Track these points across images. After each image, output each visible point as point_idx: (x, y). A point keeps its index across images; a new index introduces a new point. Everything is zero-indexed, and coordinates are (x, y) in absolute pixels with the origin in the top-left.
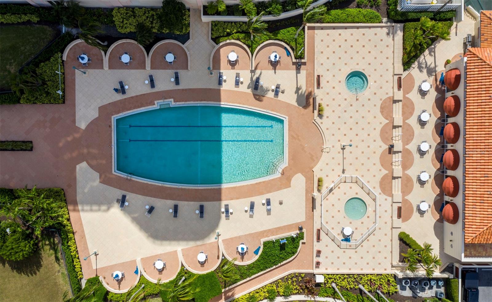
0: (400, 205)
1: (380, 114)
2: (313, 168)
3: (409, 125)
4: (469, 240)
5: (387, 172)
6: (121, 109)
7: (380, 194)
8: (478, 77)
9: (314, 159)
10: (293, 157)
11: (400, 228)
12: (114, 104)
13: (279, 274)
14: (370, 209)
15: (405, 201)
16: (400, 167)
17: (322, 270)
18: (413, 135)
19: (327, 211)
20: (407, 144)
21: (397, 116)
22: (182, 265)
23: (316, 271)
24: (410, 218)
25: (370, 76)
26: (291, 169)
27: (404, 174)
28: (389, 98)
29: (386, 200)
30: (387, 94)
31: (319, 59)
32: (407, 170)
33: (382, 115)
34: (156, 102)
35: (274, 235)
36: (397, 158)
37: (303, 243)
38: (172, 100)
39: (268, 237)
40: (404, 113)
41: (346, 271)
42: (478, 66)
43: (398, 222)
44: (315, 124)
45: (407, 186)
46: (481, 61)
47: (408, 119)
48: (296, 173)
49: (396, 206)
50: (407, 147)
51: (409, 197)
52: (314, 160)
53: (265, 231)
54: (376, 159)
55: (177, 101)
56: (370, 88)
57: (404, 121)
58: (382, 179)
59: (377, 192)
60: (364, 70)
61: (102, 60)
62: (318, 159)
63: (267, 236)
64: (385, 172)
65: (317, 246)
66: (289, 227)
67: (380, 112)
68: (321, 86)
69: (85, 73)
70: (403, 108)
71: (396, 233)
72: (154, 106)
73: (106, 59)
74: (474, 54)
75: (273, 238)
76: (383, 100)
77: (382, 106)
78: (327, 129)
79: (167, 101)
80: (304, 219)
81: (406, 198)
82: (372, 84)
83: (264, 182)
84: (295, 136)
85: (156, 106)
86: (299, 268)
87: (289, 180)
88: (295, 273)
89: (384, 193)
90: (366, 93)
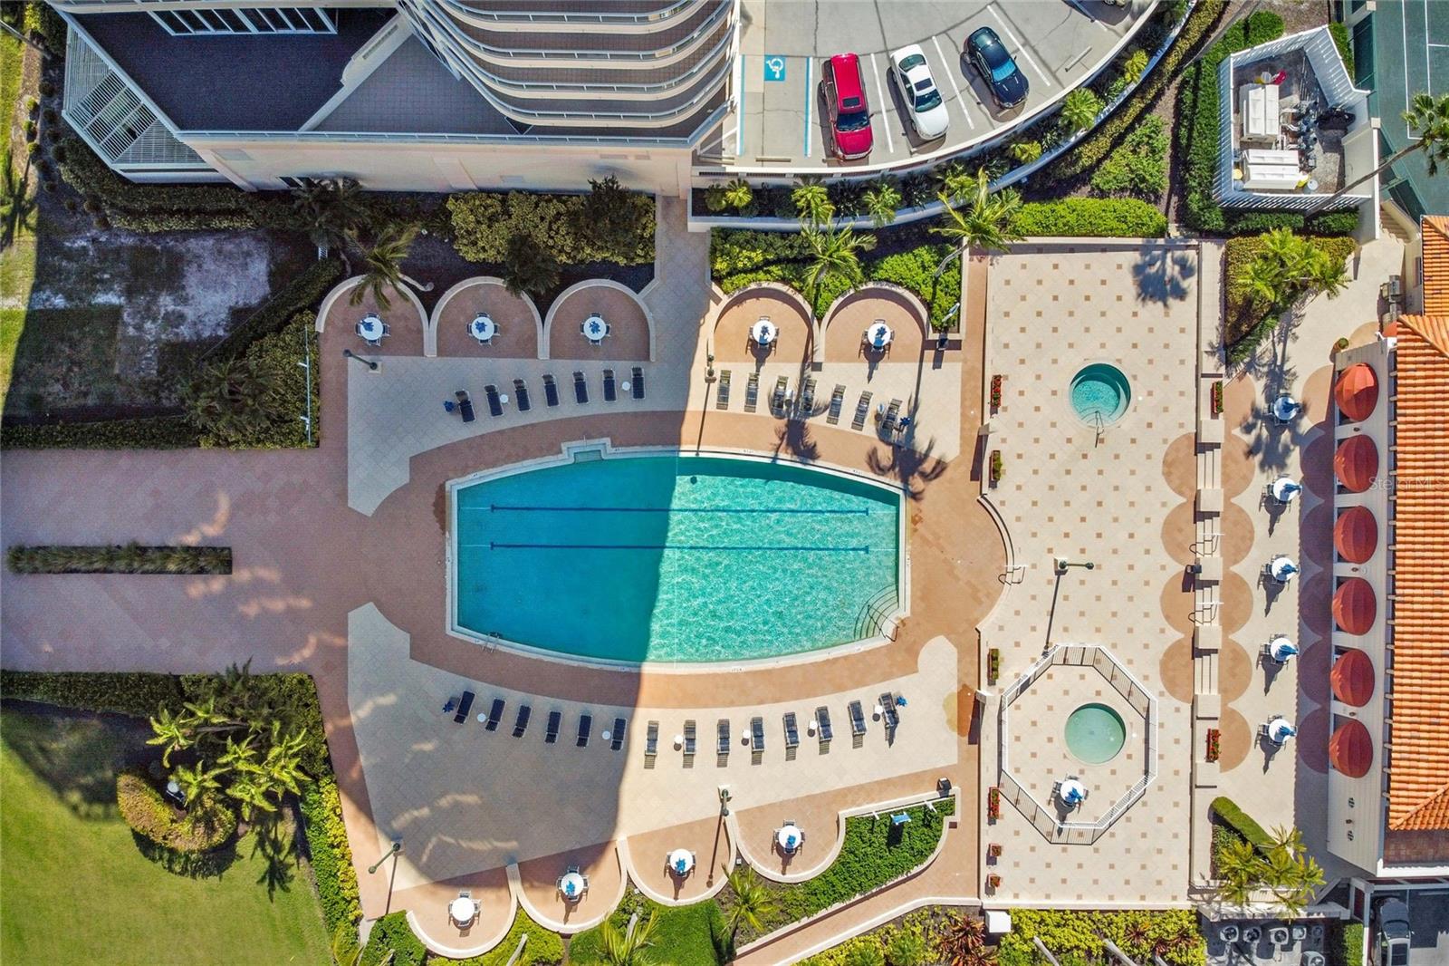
0: (1214, 725)
1: (1162, 480)
2: (977, 621)
3: (1241, 511)
4: (1399, 822)
5: (1179, 636)
6: (471, 463)
7: (1161, 694)
8: (1425, 393)
9: (982, 598)
10: (925, 594)
11: (1215, 787)
12: (451, 449)
13: (888, 908)
14: (1134, 735)
15: (1230, 716)
16: (1216, 624)
17: (1002, 898)
18: (1252, 539)
19: (1018, 739)
20: (1236, 562)
21: (1209, 487)
22: (630, 880)
23: (987, 902)
24: (1241, 760)
25: (1135, 377)
26: (918, 624)
27: (1226, 641)
28: (1187, 436)
29: (1177, 710)
30: (1181, 425)
31: (997, 331)
32: (1233, 632)
33: (1169, 482)
34: (564, 446)
35: (873, 801)
36: (1207, 599)
37: (953, 825)
38: (607, 440)
39: (859, 806)
40: (1226, 479)
41: (1069, 903)
42: (1425, 363)
43: (1207, 772)
44: (984, 503)
45: (1234, 675)
46: (1432, 351)
47: (1237, 493)
48: (931, 636)
49: (1202, 729)
50: (1235, 569)
51: (1240, 705)
52: (980, 603)
53: (850, 790)
54: (1152, 600)
55: (621, 445)
56: (1135, 410)
57: (1227, 499)
58: (1165, 655)
59: (1153, 689)
60: (1119, 361)
61: (420, 331)
62: (992, 598)
63: (854, 804)
64: (1174, 635)
65: (990, 836)
66: (913, 781)
67: (1163, 474)
68: (1003, 402)
69: (374, 366)
70: (1224, 466)
71: (1204, 800)
72: (560, 456)
73: (430, 331)
74: (1414, 333)
75: (873, 808)
76: (1170, 442)
77: (1170, 459)
78: (1018, 519)
79: (596, 443)
80: (954, 760)
81: (1231, 705)
82: (1140, 398)
83: (846, 658)
84: (930, 538)
85: (565, 458)
86: (940, 893)
87: (913, 652)
88: (931, 906)
89: (1173, 693)
90: (1125, 423)
